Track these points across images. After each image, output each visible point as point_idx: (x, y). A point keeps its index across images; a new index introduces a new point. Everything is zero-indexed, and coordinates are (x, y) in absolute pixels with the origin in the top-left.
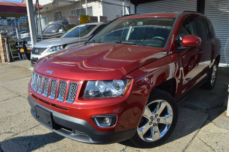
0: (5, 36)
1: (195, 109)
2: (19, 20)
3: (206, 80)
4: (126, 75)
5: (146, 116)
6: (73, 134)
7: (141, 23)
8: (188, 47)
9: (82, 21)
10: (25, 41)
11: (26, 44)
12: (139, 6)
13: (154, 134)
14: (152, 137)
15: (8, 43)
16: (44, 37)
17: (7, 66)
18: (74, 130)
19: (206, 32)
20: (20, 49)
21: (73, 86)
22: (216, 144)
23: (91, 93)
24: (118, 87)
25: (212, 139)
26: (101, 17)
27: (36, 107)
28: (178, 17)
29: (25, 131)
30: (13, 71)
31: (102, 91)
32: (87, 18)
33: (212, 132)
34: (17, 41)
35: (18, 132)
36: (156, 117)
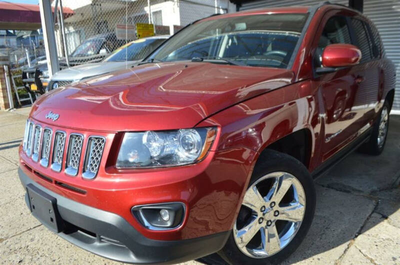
0: (4, 62)
1: (348, 192)
2: (37, 37)
3: (369, 137)
4: (205, 119)
5: (252, 205)
6: (97, 244)
7: (243, 26)
8: (335, 67)
9: (141, 34)
10: (39, 71)
11: (40, 76)
12: (244, 7)
13: (269, 241)
14: (263, 248)
15: (10, 76)
16: (72, 63)
17: (8, 115)
18: (100, 236)
19: (369, 45)
20: (30, 86)
21: (96, 144)
22: (393, 262)
23: (131, 157)
24: (188, 146)
25: (385, 251)
26: (175, 27)
27: (29, 188)
28: (314, 11)
29: (18, 234)
30: (16, 124)
31: (155, 154)
32: (150, 29)
33: (384, 238)
34: (25, 71)
35: (5, 236)
36: (272, 207)
